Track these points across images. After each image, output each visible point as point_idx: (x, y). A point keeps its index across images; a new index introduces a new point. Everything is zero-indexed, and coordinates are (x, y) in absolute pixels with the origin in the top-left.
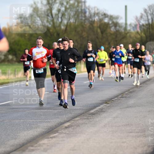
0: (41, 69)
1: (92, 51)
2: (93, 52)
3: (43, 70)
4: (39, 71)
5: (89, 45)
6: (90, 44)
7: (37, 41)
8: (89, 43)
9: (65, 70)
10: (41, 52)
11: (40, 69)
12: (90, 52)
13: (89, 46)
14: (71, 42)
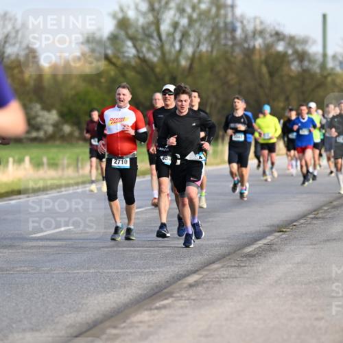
0: (124, 157)
1: (242, 117)
2: (242, 120)
3: (128, 160)
4: (121, 162)
5: (237, 104)
6: (240, 101)
7: (117, 92)
8: (238, 98)
9: (179, 162)
10: (122, 119)
11: (122, 158)
12: (238, 120)
13: (236, 106)
14: (195, 97)
